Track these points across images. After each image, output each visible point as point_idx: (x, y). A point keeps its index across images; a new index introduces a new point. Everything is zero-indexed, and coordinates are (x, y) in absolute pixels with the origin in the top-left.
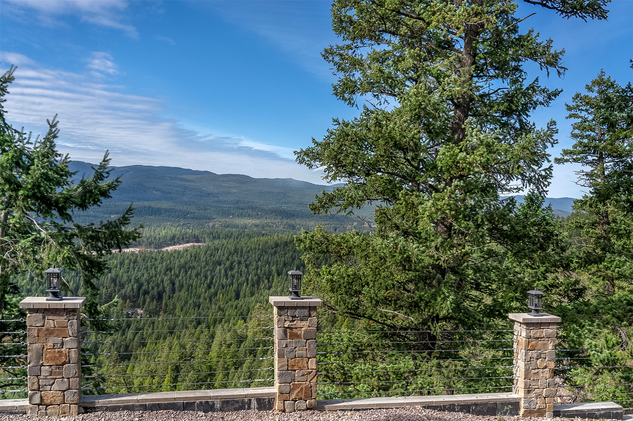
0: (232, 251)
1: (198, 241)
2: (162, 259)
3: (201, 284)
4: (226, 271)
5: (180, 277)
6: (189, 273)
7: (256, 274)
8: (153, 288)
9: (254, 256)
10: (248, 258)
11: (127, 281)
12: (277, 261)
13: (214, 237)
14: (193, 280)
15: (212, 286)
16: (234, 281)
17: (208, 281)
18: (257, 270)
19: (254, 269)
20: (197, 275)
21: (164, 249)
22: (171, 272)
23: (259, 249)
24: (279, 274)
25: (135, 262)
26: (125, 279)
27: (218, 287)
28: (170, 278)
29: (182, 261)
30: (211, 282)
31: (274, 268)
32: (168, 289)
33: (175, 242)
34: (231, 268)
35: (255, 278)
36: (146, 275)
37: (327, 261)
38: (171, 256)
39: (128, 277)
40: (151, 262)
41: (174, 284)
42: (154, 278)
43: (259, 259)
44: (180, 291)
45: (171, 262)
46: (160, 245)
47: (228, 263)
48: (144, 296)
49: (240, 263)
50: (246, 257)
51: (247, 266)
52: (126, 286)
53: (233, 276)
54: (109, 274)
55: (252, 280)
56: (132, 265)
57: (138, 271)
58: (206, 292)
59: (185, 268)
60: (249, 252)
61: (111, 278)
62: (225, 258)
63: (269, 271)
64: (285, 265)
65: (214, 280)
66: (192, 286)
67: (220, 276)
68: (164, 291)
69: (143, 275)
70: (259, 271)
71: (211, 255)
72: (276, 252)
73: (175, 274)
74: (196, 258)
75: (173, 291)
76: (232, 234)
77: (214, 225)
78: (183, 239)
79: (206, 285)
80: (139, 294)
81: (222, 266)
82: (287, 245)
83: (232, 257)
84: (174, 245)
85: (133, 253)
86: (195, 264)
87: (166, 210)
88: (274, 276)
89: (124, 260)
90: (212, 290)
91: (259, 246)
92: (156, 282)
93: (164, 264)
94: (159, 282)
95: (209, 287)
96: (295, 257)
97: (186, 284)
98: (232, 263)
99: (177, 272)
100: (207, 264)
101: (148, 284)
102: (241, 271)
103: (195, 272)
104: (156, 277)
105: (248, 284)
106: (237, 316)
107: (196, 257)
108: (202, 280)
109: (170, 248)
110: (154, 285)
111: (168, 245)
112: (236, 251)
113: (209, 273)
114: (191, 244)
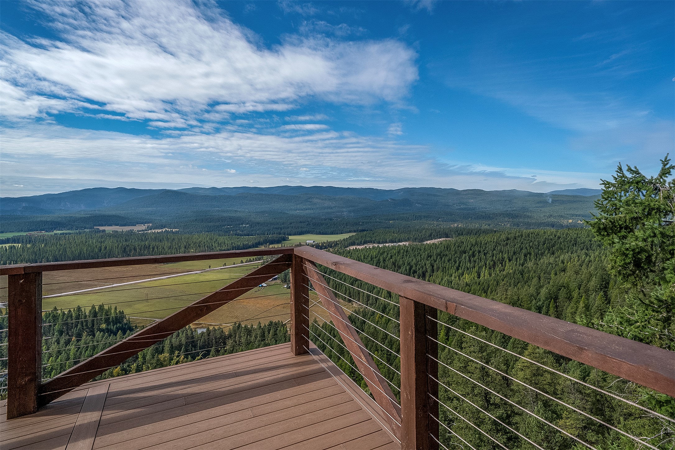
0: (474, 244)
1: (447, 237)
2: (425, 249)
3: (452, 267)
4: (469, 257)
5: (437, 262)
6: (443, 259)
7: (492, 260)
8: (419, 269)
9: (490, 247)
10: (486, 248)
11: (402, 264)
12: (508, 251)
13: (458, 234)
14: (446, 264)
15: (460, 268)
16: (476, 265)
17: (457, 264)
18: (493, 257)
19: (491, 257)
20: (449, 261)
21: (425, 243)
22: (431, 258)
23: (494, 242)
24: (510, 261)
25: (407, 252)
26: (401, 262)
27: (464, 269)
28: (431, 262)
29: (439, 250)
30: (459, 266)
31: (506, 256)
32: (429, 270)
33: (432, 238)
34: (474, 256)
35: (492, 263)
36: (414, 260)
37: (549, 250)
38: (431, 248)
39: (403, 261)
40: (417, 251)
41: (433, 267)
42: (420, 263)
43: (494, 249)
44: (438, 271)
45: (430, 252)
46: (422, 240)
47: (471, 252)
48: (414, 274)
49: (479, 252)
50: (484, 247)
51: (485, 254)
52: (402, 267)
53: (475, 261)
54: (391, 260)
55: (489, 264)
56: (405, 253)
57: (409, 257)
58: (456, 273)
59: (440, 255)
60: (486, 244)
61: (393, 262)
62: (468, 248)
63: (503, 258)
64: (514, 253)
65: (461, 264)
66: (446, 268)
67: (466, 262)
68: (427, 271)
69: (413, 260)
70: (494, 258)
71: (458, 247)
72: (507, 244)
73: (433, 260)
74: (448, 249)
75: (433, 271)
76: (472, 231)
77: (458, 225)
78: (437, 235)
79: (455, 268)
80: (410, 273)
81: (467, 254)
82: (516, 239)
83: (474, 247)
84: (431, 240)
85: (405, 246)
86: (447, 253)
87: (425, 217)
88: (506, 261)
89: (400, 250)
90: (460, 271)
91: (494, 239)
92: (421, 265)
93: (426, 253)
94: (423, 265)
95: (458, 269)
96: (523, 247)
97: (442, 266)
98: (474, 252)
99: (435, 258)
100: (456, 253)
101: (416, 266)
102: (481, 258)
103: (447, 258)
104: (421, 261)
105: (486, 267)
106: (480, 290)
107: (448, 247)
108: (453, 264)
109: (428, 242)
110: (419, 267)
111: (427, 240)
112: (476, 243)
113: (457, 259)
114: (443, 239)
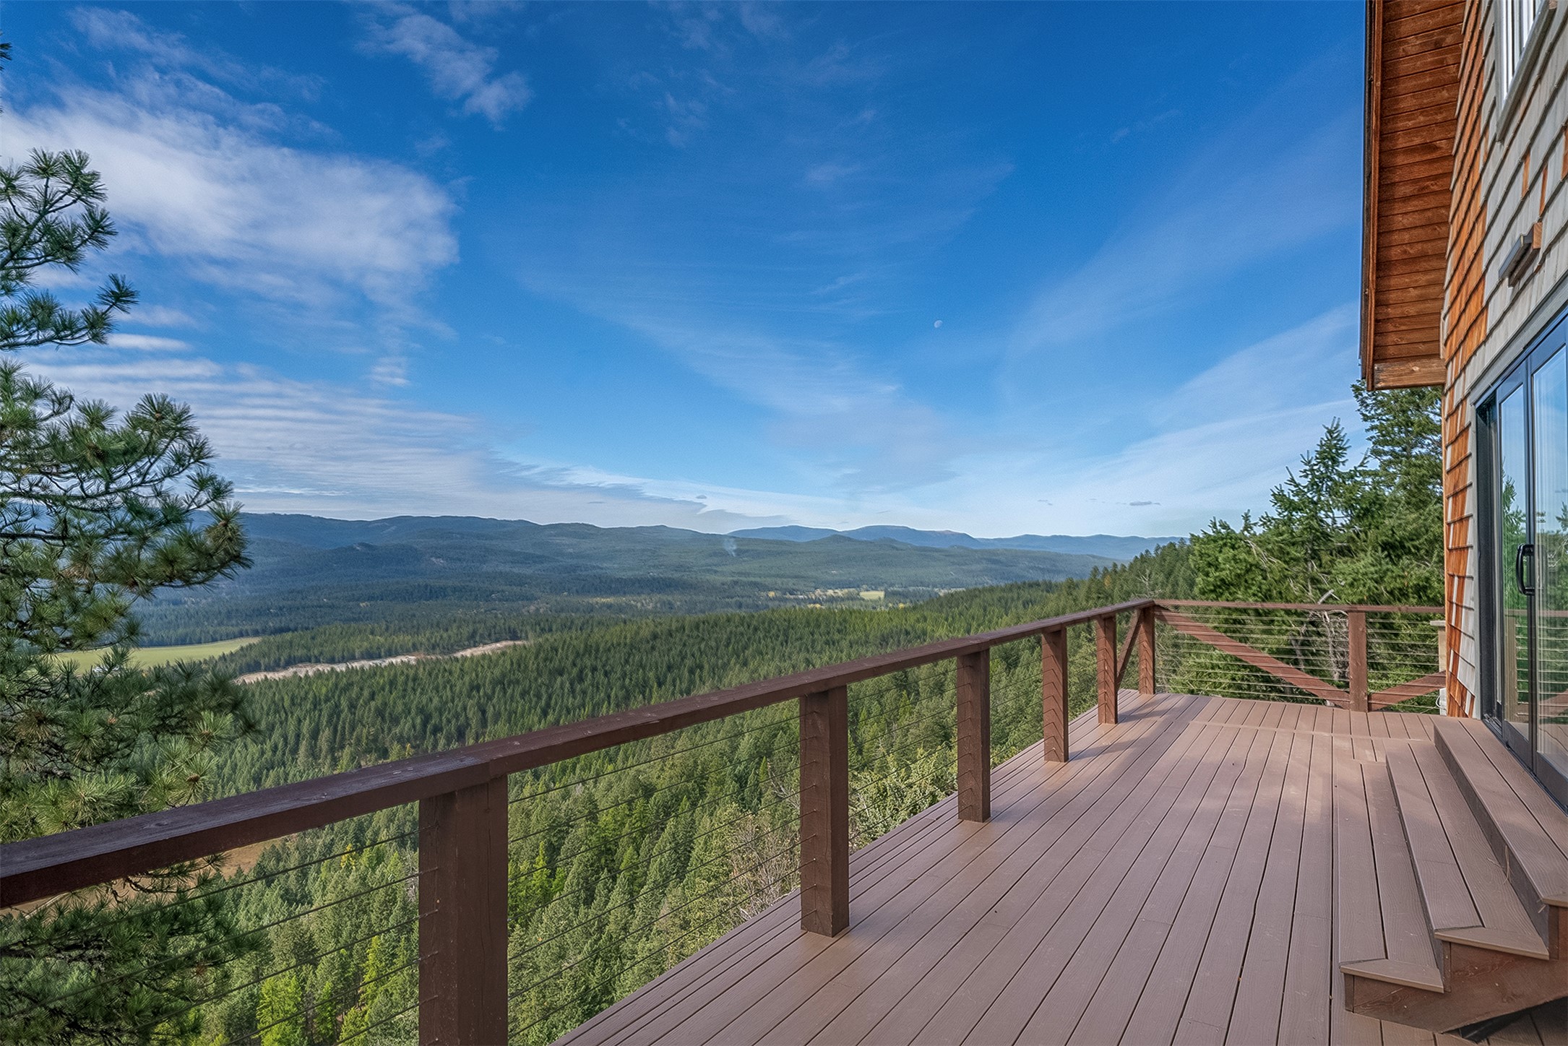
0: (581, 651)
1: (514, 637)
2: (461, 670)
3: (530, 709)
4: (572, 684)
5: (495, 700)
6: (509, 691)
7: (623, 687)
8: (449, 721)
9: (617, 656)
10: (608, 659)
11: (403, 711)
12: (656, 663)
13: (542, 630)
14: (517, 702)
15: (551, 711)
16: (588, 699)
17: (543, 702)
18: (624, 680)
19: (619, 679)
20: (523, 695)
21: (459, 655)
22: (478, 691)
23: (625, 644)
24: (660, 685)
25: (415, 679)
26: (400, 708)
27: (560, 711)
28: (478, 703)
29: (497, 672)
30: (548, 705)
31: (651, 675)
32: (474, 722)
33: (475, 642)
34: (581, 679)
35: (621, 694)
36: (436, 700)
37: (738, 657)
38: (477, 666)
39: (405, 704)
40: (443, 677)
41: (484, 712)
42: (450, 705)
43: (627, 662)
44: (496, 722)
45: (477, 676)
46: (450, 649)
47: (575, 671)
48: (435, 735)
49: (594, 669)
50: (604, 659)
51: (606, 674)
52: (403, 721)
53: (584, 692)
54: (373, 703)
55: (617, 696)
56: (410, 684)
57: (421, 694)
58: (540, 722)
59: (501, 682)
60: (609, 650)
61: (377, 710)
62: (569, 663)
63: (644, 681)
64: (670, 668)
65: (553, 702)
66: (516, 713)
67: (563, 694)
68: (468, 725)
69: (431, 700)
70: (627, 681)
71: (545, 660)
72: (653, 648)
73: (485, 694)
74: (519, 666)
75: (484, 723)
76: (572, 622)
77: (538, 610)
78: (490, 635)
79: (539, 710)
80: (425, 732)
81: (565, 676)
82: (671, 635)
83: (582, 660)
84: (475, 646)
85: (408, 665)
86: (520, 676)
87: (455, 590)
88: (652, 687)
89: (395, 675)
90: (551, 718)
91: (625, 638)
92: (453, 712)
93: (467, 679)
94: (459, 710)
95: (545, 713)
96: (686, 654)
97: (506, 709)
98: (581, 671)
99: (489, 692)
100: (540, 675)
101: (441, 715)
102: (598, 683)
103: (519, 689)
104: (453, 701)
105: (609, 703)
106: (599, 757)
107: (520, 664)
108: (533, 703)
109: (468, 653)
110: (449, 717)
111: (464, 648)
112: (588, 649)
113: (543, 690)
114: (504, 643)
